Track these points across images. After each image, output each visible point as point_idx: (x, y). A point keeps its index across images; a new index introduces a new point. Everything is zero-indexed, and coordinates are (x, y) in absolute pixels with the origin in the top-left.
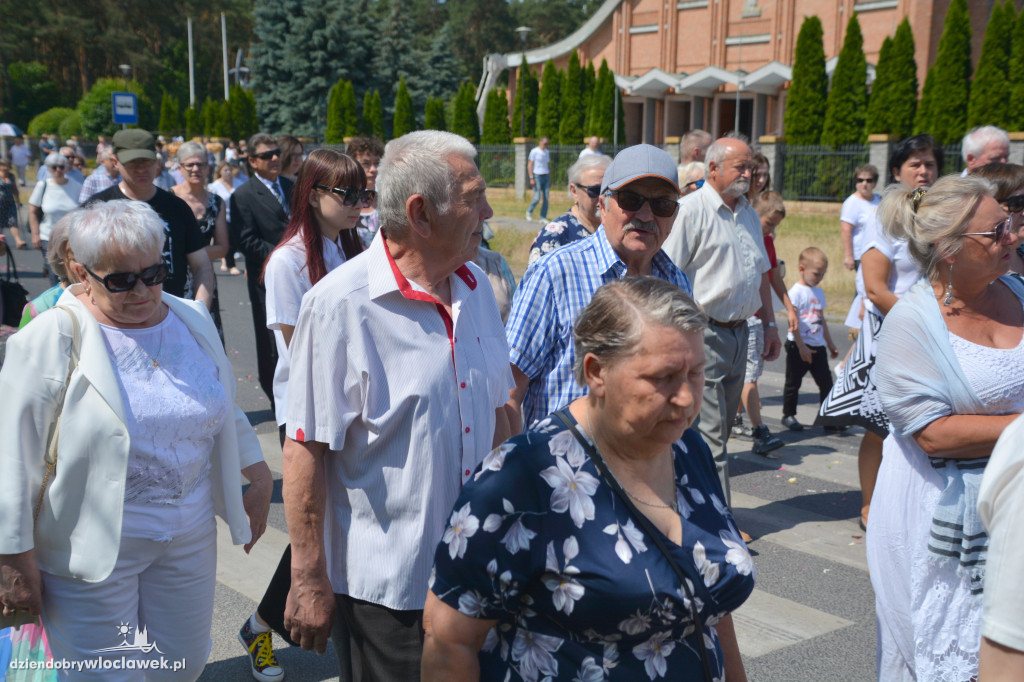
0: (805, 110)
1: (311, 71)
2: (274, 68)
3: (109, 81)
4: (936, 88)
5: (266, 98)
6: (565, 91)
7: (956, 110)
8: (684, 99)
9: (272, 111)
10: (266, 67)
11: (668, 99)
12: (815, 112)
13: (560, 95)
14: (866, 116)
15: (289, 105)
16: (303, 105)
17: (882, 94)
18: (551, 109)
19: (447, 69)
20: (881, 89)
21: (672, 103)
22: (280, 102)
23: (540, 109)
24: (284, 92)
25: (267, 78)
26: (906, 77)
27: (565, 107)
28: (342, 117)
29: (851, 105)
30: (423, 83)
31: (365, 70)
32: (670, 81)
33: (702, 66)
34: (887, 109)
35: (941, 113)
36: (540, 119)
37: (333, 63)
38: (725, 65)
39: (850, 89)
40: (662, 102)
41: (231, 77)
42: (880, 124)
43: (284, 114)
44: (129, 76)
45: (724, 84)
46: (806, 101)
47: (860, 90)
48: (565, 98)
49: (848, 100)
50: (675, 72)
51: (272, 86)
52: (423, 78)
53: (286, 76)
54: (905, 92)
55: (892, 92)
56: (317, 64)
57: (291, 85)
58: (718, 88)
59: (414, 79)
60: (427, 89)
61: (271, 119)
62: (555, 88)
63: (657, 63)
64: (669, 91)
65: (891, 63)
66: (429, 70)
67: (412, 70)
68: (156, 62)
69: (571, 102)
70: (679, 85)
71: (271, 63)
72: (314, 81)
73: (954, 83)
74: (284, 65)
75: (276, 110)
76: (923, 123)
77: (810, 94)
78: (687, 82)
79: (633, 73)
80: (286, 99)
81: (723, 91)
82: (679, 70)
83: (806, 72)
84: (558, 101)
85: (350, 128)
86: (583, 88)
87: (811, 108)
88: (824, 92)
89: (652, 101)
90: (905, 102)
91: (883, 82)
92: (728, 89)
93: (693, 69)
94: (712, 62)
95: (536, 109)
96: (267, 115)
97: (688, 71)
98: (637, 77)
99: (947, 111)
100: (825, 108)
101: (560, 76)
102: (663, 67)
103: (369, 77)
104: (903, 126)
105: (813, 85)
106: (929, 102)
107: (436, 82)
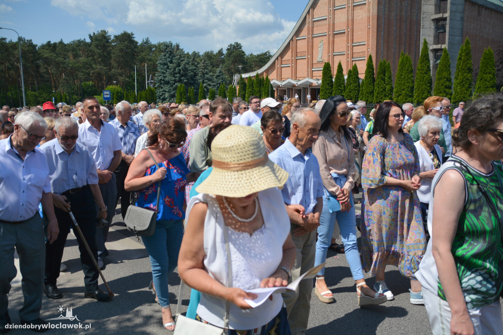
0: (326, 92)
1: (175, 81)
2: (163, 80)
3: (111, 87)
4: (364, 86)
5: (161, 90)
6: (255, 86)
7: (371, 93)
8: (299, 88)
9: (163, 94)
10: (161, 80)
11: (294, 88)
12: (329, 93)
13: (253, 87)
14: (344, 94)
15: (168, 92)
16: (172, 92)
17: (349, 87)
18: (250, 92)
19: (221, 79)
20: (349, 86)
21: (295, 89)
22: (165, 91)
23: (247, 92)
24: (166, 88)
25: (161, 84)
26: (356, 82)
27: (255, 91)
28: (181, 96)
29: (340, 91)
30: (213, 84)
31: (194, 80)
32: (294, 82)
33: (305, 77)
34: (351, 92)
35: (366, 93)
36: (247, 95)
37: (182, 78)
38: (312, 77)
39: (340, 86)
40: (292, 89)
41: (148, 84)
42: (349, 97)
43: (167, 95)
44: (117, 84)
45: (312, 83)
46: (326, 89)
47: (343, 86)
48: (255, 88)
49: (339, 89)
50: (296, 80)
51: (163, 86)
52: (213, 82)
53: (167, 83)
54: (356, 87)
55: (352, 87)
56: (177, 79)
57: (169, 86)
58: (311, 84)
59: (210, 83)
60: (214, 86)
61: (163, 97)
62: (252, 85)
63: (290, 77)
64: (294, 86)
65: (351, 78)
66: (215, 80)
67: (209, 80)
68: (127, 79)
69: (257, 89)
70: (297, 84)
71: (163, 79)
72: (176, 84)
73: (369, 84)
74: (167, 79)
75: (164, 94)
76: (362, 97)
77: (327, 87)
78: (299, 83)
79: (283, 80)
80: (167, 90)
81: (312, 86)
82: (297, 79)
83: (326, 80)
84: (252, 89)
85: (184, 99)
86: (260, 85)
87: (328, 91)
88: (332, 86)
89: (289, 89)
90: (356, 90)
91: (349, 84)
92: (313, 85)
93: (302, 78)
94: (308, 76)
95: (245, 92)
96: (161, 96)
97: (300, 79)
98: (284, 81)
99: (368, 93)
100: (332, 91)
101: (253, 81)
102: (292, 78)
103: (195, 82)
104: (355, 97)
105: (328, 84)
106: (363, 90)
107: (218, 84)
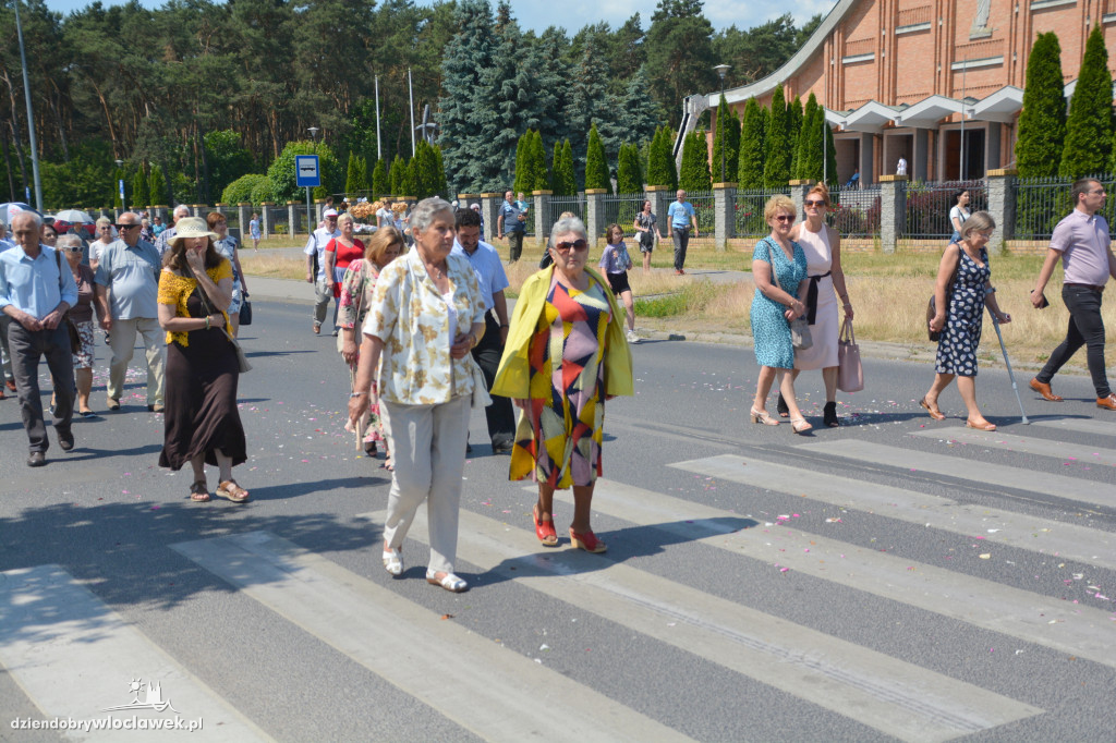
0: (1039, 138)
1: (500, 124)
2: (462, 122)
3: (298, 145)
5: (455, 153)
6: (769, 130)
8: (905, 132)
9: (461, 166)
10: (455, 120)
11: (886, 133)
12: (1051, 140)
13: (764, 135)
15: (478, 159)
16: (492, 159)
18: (754, 150)
19: (644, 113)
21: (891, 137)
22: (469, 157)
23: (742, 151)
24: (473, 145)
25: (455, 133)
27: (769, 148)
28: (531, 169)
29: (1094, 129)
30: (618, 129)
31: (557, 118)
32: (889, 114)
33: (926, 96)
36: (742, 162)
37: (523, 113)
38: (951, 93)
39: (1093, 112)
40: (880, 137)
41: (419, 133)
43: (474, 168)
44: (318, 137)
45: (950, 114)
46: (1041, 127)
47: (1105, 112)
48: (769, 138)
49: (1091, 124)
50: (894, 104)
51: (460, 140)
52: (618, 124)
53: (475, 129)
56: (507, 115)
57: (480, 139)
58: (945, 119)
59: (607, 126)
60: (623, 135)
61: (461, 174)
62: (758, 128)
63: (874, 95)
64: (889, 125)
66: (625, 115)
67: (605, 116)
68: (345, 121)
69: (776, 141)
70: (898, 118)
71: (460, 117)
72: (503, 133)
74: (473, 117)
75: (466, 164)
77: (1045, 119)
78: (907, 115)
79: (847, 107)
80: (475, 153)
81: (950, 122)
82: (899, 101)
83: (1040, 96)
84: (761, 141)
85: (539, 180)
86: (788, 126)
87: (1047, 135)
88: (1062, 117)
89: (869, 137)
92: (955, 119)
93: (916, 99)
94: (936, 91)
95: (738, 151)
96: (456, 171)
97: (909, 102)
98: (852, 111)
100: (1063, 135)
101: (764, 114)
102: (880, 100)
103: (561, 126)
105: (1049, 110)
107: (632, 128)
